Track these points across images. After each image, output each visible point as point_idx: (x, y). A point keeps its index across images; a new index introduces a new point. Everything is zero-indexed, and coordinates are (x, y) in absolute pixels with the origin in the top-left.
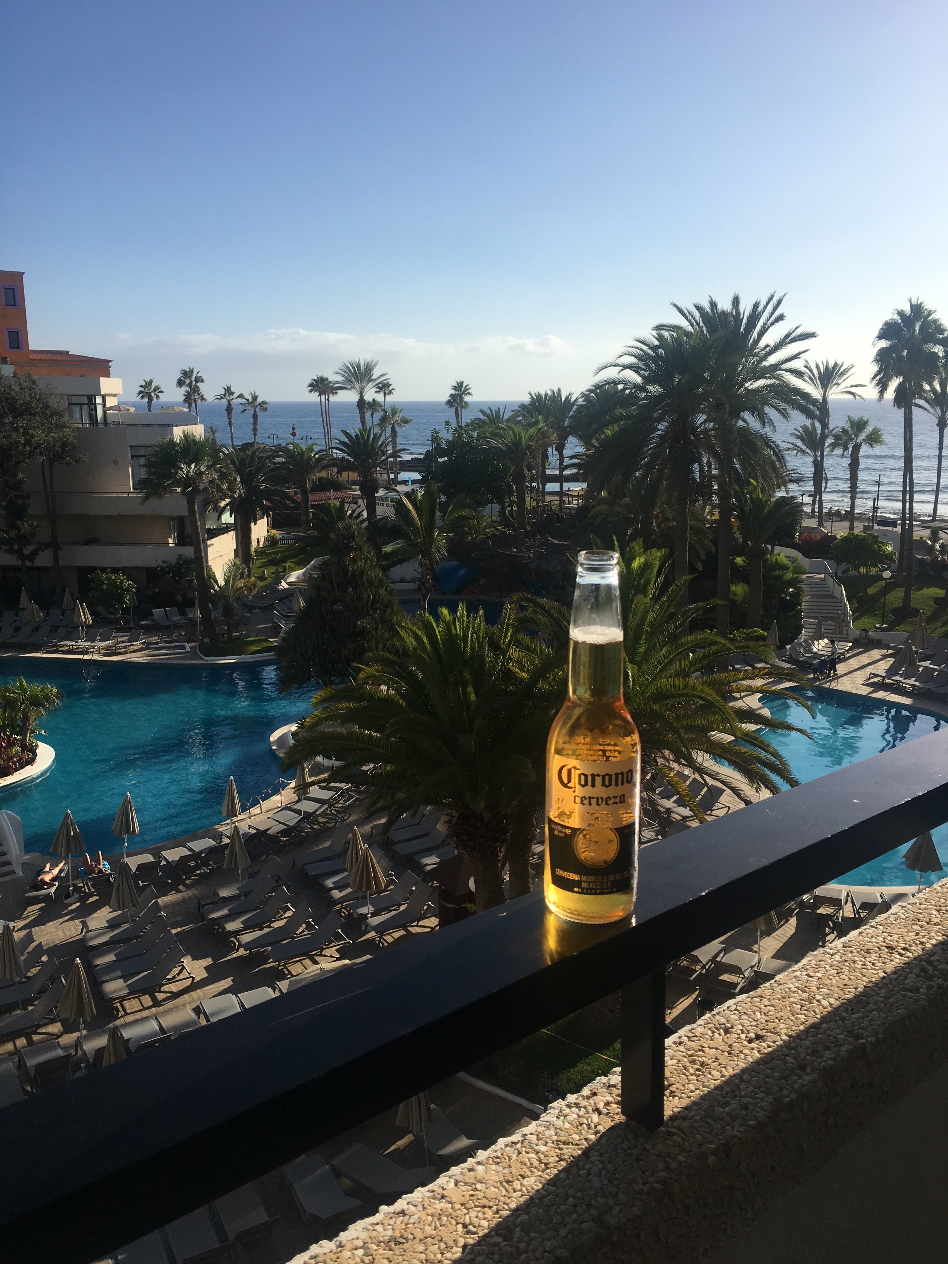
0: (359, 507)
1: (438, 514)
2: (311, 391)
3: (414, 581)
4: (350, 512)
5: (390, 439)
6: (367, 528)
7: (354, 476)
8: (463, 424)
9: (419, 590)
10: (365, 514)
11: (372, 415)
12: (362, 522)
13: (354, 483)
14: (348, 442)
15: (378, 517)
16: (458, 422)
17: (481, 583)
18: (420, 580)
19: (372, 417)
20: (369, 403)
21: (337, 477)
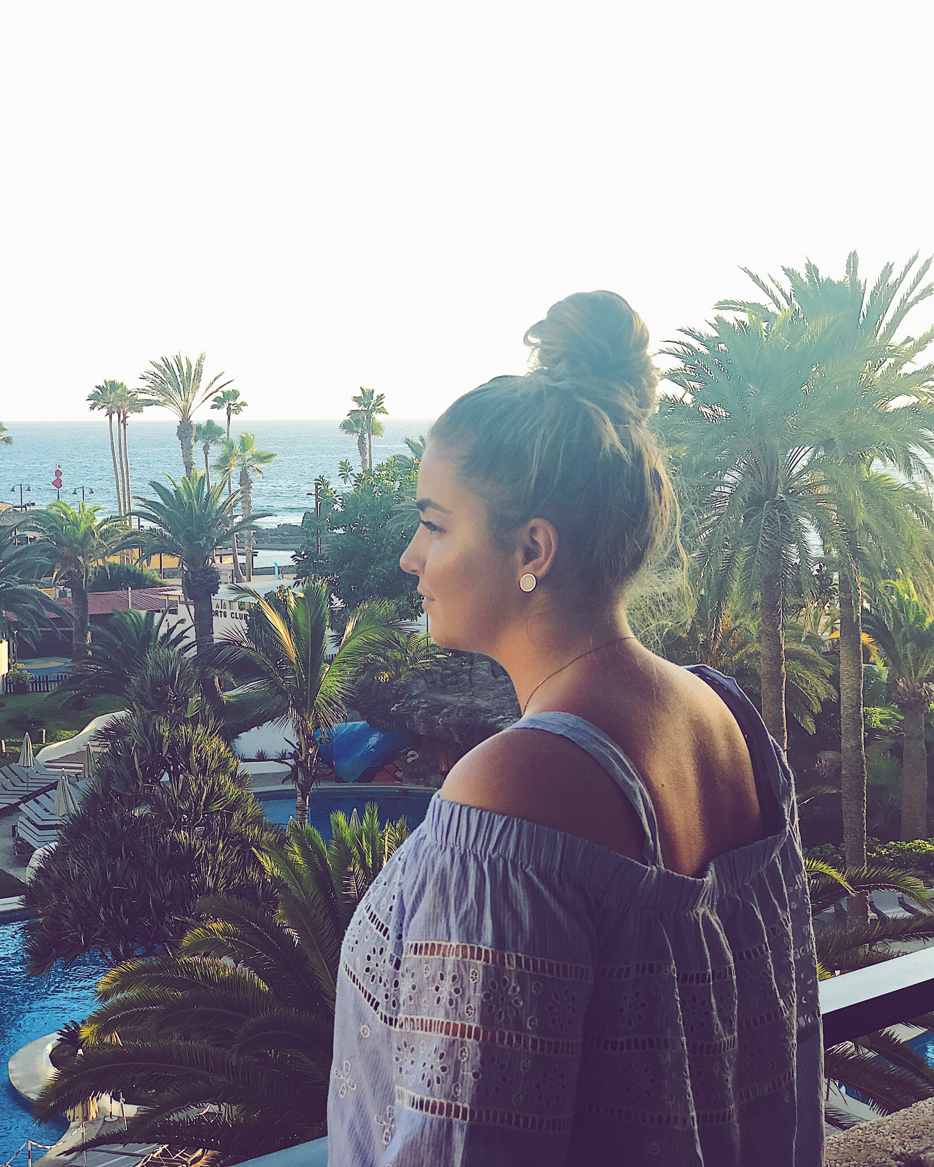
0: (182, 621)
1: (329, 632)
2: (92, 408)
3: (281, 759)
4: (163, 630)
5: (239, 495)
6: (195, 659)
7: (171, 562)
8: (374, 466)
9: (293, 776)
10: (192, 635)
11: (206, 448)
12: (187, 648)
13: (171, 574)
14: (161, 502)
15: (216, 641)
16: (364, 461)
17: (409, 760)
18: (294, 756)
19: (206, 454)
20: (199, 428)
21: (141, 566)
